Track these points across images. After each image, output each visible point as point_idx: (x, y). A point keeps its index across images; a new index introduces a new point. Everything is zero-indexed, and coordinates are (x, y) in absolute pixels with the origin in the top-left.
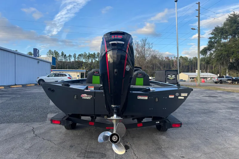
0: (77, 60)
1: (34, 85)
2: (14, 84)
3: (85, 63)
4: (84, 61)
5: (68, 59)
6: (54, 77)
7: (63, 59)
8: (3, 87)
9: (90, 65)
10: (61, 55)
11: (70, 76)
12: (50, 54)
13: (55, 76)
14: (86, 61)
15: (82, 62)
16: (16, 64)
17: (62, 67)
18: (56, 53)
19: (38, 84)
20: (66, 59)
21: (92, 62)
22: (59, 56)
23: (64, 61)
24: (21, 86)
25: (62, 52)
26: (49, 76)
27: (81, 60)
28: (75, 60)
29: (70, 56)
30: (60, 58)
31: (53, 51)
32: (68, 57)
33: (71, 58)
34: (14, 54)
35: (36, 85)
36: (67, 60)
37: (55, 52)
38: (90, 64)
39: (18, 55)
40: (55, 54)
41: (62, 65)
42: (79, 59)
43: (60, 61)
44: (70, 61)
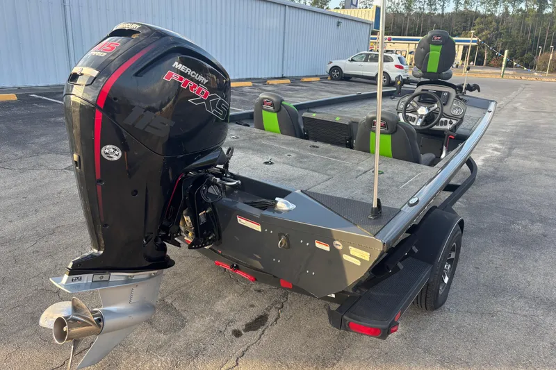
0: (461, 8)
1: (318, 79)
2: (280, 76)
3: (484, 16)
4: (482, 10)
5: (438, 7)
6: (363, 63)
7: (426, 6)
8: (250, 84)
9: (498, 23)
11: (401, 62)
13: (366, 61)
14: (489, 10)
15: (477, 15)
16: (286, 31)
17: (419, 28)
19: (329, 78)
20: (433, 7)
21: (506, 13)
23: (427, 12)
24: (289, 81)
26: (352, 60)
27: (474, 10)
28: (456, 10)
30: (418, 5)
33: (446, 5)
34: (283, 8)
35: (323, 78)
36: (435, 9)
38: (498, 21)
39: (291, 8)
41: (420, 24)
42: (468, 7)
43: (417, 14)
44: (443, 14)
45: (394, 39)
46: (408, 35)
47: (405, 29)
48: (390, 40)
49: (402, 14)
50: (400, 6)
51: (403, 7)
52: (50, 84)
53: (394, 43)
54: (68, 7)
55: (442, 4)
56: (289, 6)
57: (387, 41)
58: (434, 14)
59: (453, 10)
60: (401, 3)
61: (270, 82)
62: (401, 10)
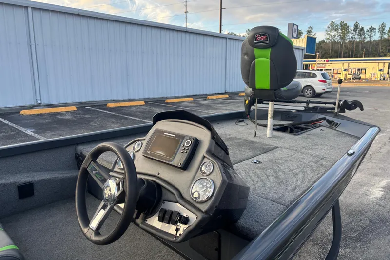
0: (385, 36)
2: (223, 92)
5: (367, 36)
7: (356, 36)
10: (353, 28)
11: (324, 77)
12: (331, 31)
17: (352, 52)
18: (344, 27)
20: (363, 36)
22: (349, 31)
23: (358, 40)
25: (357, 23)
28: (382, 38)
29: (372, 29)
30: (350, 35)
31: (339, 23)
32: (368, 31)
33: (373, 34)
34: (223, 40)
36: (364, 38)
37: (341, 24)
40: (341, 30)
41: (353, 49)
43: (350, 42)
44: (371, 41)
45: (330, 61)
46: (344, 57)
47: (341, 53)
48: (327, 61)
49: (338, 43)
50: (336, 37)
51: (339, 38)
52: (17, 105)
53: (331, 64)
54: (33, 47)
55: (370, 34)
56: (229, 38)
57: (325, 62)
58: (363, 41)
59: (379, 38)
60: (337, 35)
61: (210, 97)
62: (338, 40)
